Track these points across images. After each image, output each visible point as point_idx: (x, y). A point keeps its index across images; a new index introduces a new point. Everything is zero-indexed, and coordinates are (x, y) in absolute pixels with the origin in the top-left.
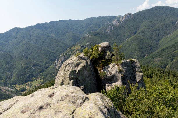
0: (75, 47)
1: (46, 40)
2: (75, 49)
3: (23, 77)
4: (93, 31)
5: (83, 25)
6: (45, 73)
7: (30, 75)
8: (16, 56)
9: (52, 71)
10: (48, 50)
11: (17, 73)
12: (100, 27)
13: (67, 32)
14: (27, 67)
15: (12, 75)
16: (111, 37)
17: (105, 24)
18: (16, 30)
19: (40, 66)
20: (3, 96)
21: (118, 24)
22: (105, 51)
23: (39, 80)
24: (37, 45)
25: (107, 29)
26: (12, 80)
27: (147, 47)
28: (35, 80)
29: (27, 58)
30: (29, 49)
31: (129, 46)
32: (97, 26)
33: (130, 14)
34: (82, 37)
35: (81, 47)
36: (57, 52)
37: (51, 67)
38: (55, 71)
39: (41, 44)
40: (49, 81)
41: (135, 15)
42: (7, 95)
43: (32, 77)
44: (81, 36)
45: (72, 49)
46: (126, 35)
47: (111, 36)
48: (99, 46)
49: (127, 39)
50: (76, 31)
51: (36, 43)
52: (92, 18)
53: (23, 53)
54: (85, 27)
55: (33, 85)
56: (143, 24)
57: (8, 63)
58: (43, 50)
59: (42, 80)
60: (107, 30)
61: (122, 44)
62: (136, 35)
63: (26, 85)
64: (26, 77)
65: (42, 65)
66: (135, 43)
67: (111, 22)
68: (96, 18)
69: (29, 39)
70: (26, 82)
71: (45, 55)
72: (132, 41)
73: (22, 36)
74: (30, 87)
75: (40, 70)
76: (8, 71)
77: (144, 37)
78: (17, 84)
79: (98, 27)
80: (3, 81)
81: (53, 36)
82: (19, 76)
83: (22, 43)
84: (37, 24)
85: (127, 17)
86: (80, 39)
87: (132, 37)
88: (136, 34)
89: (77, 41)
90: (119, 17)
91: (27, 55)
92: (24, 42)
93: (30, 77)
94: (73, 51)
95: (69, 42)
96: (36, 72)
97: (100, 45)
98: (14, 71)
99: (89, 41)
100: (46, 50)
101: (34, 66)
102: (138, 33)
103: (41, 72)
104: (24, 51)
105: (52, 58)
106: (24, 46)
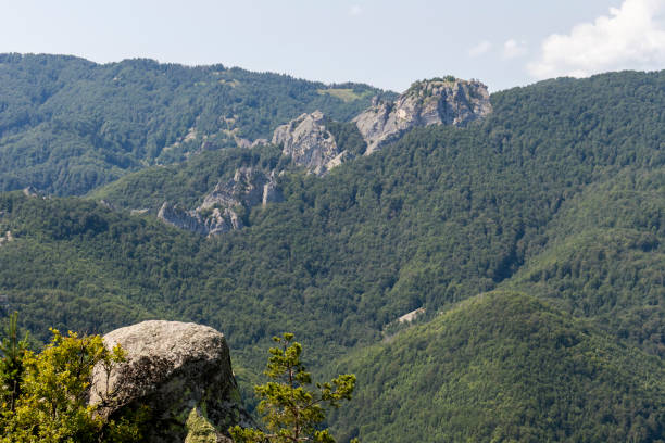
12: (125, 164)
16: (243, 276)
17: (192, 136)
21: (336, 161)
22: (158, 413)
25: (204, 187)
27: (607, 419)
31: (429, 386)
32: (98, 143)
33: (470, 92)
41: (513, 101)
46: (407, 274)
47: (237, 268)
48: (104, 356)
49: (409, 317)
52: (44, 59)
56: (595, 196)
60: (206, 206)
61: (360, 356)
62: (508, 289)
66: (494, 366)
67: (265, 128)
72: (459, 344)
77: (591, 321)
79: (111, 160)
85: (430, 107)
87: (463, 306)
88: (509, 283)
90: (349, 96)
97: (112, 340)
102: (535, 278)
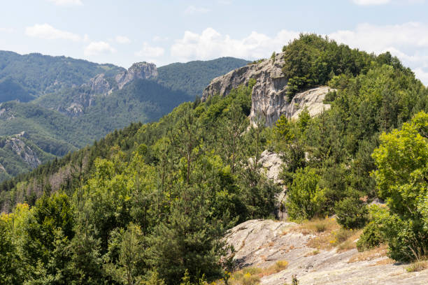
21: (111, 92)
60: (72, 106)
68: (20, 55)
90: (107, 68)
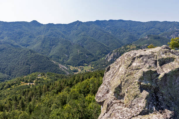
0: (130, 46)
1: (102, 35)
2: (130, 48)
3: (77, 61)
4: (154, 34)
5: (143, 27)
6: (96, 63)
7: (83, 61)
8: (74, 44)
9: (103, 63)
10: (102, 44)
11: (73, 57)
13: (125, 31)
14: (82, 54)
15: (68, 57)
18: (78, 23)
19: (93, 56)
20: (59, 71)
23: (90, 67)
24: (93, 38)
26: (68, 61)
28: (86, 66)
29: (83, 47)
30: (86, 40)
34: (140, 39)
35: (137, 47)
36: (111, 47)
37: (102, 59)
38: (106, 63)
39: (97, 38)
40: (99, 70)
42: (62, 71)
43: (85, 63)
44: (139, 37)
45: (127, 47)
50: (134, 31)
51: (93, 37)
53: (80, 42)
54: (146, 29)
55: (85, 69)
57: (67, 48)
58: (98, 43)
59: (93, 68)
63: (79, 68)
64: (79, 62)
65: (94, 55)
69: (87, 32)
70: (79, 65)
71: (99, 47)
73: (81, 29)
74: (81, 70)
75: (93, 59)
76: (66, 54)
78: (71, 65)
80: (61, 60)
81: (109, 33)
82: (74, 59)
83: (80, 35)
84: (97, 20)
86: (137, 39)
89: (134, 41)
91: (83, 44)
92: (83, 33)
93: (83, 63)
94: (127, 49)
95: (124, 41)
96: (89, 60)
98: (71, 55)
99: (146, 44)
100: (101, 44)
101: (87, 54)
103: (93, 61)
104: (81, 40)
105: (105, 51)
106: (82, 37)
